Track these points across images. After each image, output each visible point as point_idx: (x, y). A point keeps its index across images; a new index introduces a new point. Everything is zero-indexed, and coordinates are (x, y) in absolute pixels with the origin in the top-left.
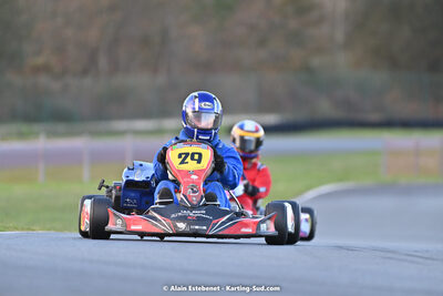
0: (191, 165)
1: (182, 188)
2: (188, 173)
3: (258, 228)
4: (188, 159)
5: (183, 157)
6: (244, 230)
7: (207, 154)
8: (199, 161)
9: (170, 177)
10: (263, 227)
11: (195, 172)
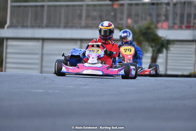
0: (128, 53)
1: (126, 60)
2: (127, 55)
3: (150, 72)
4: (127, 51)
5: (126, 50)
6: (146, 73)
7: (133, 49)
8: (130, 51)
9: (121, 56)
10: (152, 72)
11: (130, 55)
